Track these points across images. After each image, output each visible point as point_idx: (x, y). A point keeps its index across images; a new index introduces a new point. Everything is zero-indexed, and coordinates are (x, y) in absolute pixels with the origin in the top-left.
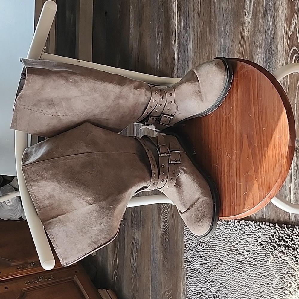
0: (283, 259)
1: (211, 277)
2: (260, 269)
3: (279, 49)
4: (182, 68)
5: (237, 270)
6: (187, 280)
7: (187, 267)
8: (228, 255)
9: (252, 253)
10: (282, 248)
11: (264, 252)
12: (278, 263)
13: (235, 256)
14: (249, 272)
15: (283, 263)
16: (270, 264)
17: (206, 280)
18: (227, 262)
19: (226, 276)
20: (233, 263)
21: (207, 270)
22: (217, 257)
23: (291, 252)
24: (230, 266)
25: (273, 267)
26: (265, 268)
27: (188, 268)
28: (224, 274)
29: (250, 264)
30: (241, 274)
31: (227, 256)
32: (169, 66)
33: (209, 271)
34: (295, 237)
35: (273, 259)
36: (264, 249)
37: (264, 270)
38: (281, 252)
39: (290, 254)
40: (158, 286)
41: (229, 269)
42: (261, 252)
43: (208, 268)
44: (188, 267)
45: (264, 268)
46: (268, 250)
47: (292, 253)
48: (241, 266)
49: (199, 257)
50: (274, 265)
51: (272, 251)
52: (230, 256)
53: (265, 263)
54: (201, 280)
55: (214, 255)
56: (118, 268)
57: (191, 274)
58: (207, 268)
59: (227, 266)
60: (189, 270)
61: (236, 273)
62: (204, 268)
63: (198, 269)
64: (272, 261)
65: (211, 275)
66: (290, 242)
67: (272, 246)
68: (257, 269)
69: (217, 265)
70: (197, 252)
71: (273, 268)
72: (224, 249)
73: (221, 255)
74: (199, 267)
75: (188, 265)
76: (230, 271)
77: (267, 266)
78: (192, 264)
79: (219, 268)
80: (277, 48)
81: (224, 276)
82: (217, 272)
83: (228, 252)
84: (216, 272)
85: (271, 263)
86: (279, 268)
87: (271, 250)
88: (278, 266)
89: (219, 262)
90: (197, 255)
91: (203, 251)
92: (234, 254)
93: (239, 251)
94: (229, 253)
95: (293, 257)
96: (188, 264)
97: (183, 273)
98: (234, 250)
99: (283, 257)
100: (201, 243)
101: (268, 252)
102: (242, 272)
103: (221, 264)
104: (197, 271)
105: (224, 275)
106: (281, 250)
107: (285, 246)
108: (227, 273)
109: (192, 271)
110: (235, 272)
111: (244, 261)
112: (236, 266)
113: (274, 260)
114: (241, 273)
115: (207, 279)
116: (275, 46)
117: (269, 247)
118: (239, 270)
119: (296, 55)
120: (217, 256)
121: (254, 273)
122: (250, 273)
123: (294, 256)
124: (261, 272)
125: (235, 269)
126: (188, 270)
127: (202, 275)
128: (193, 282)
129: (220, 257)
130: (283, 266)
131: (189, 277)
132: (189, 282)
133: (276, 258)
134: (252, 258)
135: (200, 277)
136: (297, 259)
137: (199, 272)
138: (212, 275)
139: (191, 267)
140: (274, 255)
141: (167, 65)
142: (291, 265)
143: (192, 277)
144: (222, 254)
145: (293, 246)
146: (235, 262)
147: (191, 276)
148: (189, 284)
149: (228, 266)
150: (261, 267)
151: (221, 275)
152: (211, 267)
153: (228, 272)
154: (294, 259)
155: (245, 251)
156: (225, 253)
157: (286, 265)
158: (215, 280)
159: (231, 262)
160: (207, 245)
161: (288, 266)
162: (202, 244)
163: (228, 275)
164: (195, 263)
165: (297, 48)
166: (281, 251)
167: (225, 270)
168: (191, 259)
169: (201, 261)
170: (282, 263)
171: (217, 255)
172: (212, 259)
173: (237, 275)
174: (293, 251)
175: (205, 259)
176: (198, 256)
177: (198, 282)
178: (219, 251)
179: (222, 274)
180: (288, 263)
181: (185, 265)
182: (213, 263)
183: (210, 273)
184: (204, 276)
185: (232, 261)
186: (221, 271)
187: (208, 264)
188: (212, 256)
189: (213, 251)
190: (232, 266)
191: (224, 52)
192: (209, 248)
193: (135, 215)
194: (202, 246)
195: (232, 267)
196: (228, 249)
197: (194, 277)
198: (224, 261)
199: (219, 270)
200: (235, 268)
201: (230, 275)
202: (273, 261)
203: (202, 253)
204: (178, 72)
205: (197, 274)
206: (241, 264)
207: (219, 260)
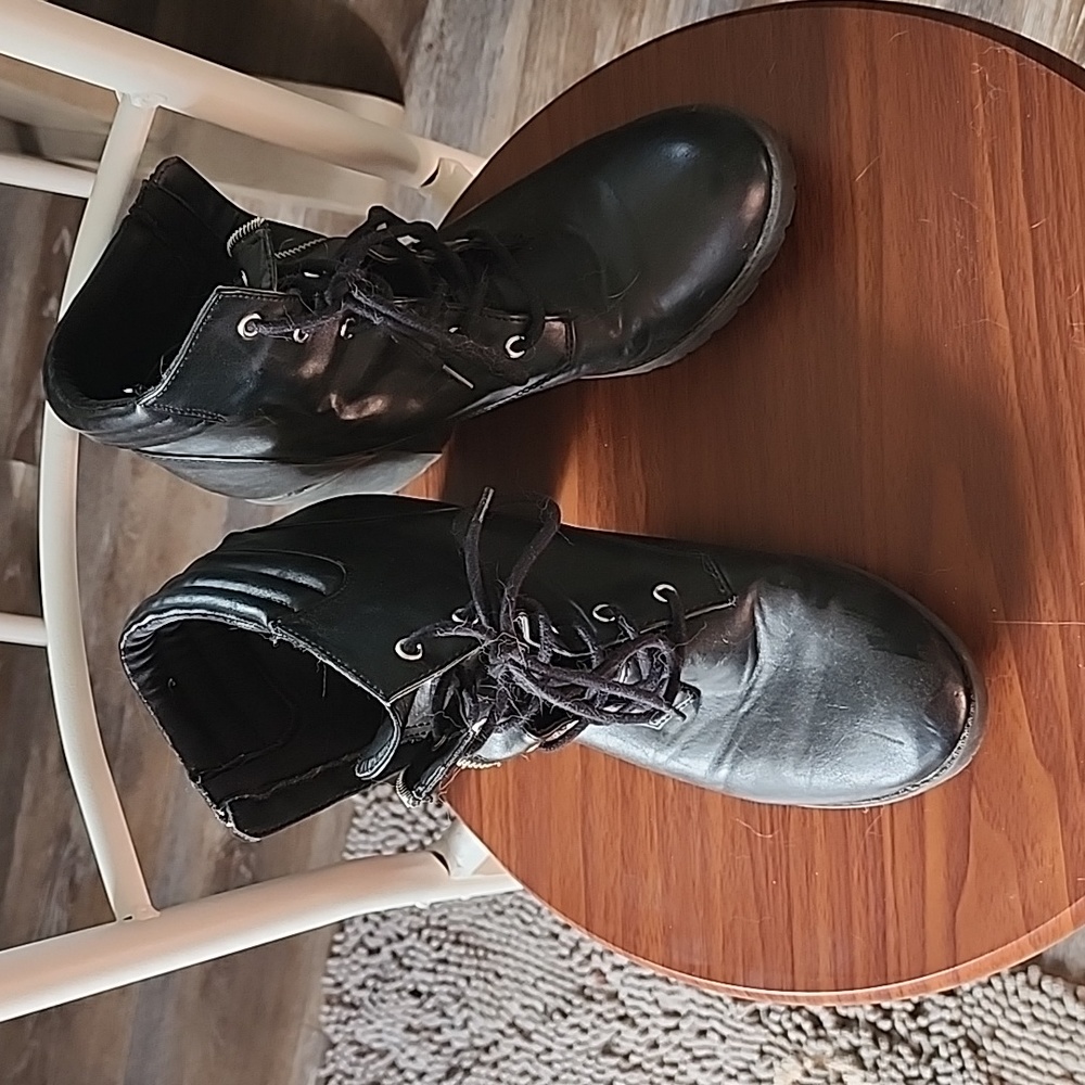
7: (332, 1027)
8: (565, 1015)
9: (690, 1030)
10: (859, 1037)
11: (759, 1035)
13: (599, 1022)
18: (549, 1044)
20: (583, 1058)
21: (438, 1062)
22: (502, 1013)
23: (902, 1067)
24: (567, 1065)
27: (341, 1036)
31: (557, 1016)
33: (445, 1067)
34: (940, 1000)
35: (797, 1076)
36: (760, 1022)
38: (849, 1052)
39: (893, 1073)
41: (555, 1079)
42: (738, 1031)
43: (445, 1051)
44: (336, 1032)
46: (777, 1029)
47: (908, 1074)
49: (404, 994)
51: (803, 1038)
52: (572, 1020)
55: (486, 998)
57: (350, 1063)
58: (438, 1052)
59: (549, 1064)
60: (343, 1045)
62: (425, 1049)
63: (391, 1047)
66: (904, 1015)
67: (806, 1019)
69: (492, 1049)
70: (401, 965)
72: (549, 978)
73: (524, 1007)
74: (397, 1041)
75: (338, 1021)
78: (361, 1021)
79: (502, 1065)
83: (564, 998)
87: (793, 1035)
89: (511, 1037)
90: (399, 984)
91: (434, 971)
92: (592, 1016)
93: (623, 1003)
94: (570, 1002)
96: (340, 1014)
97: (305, 1047)
98: (598, 996)
100: (428, 926)
101: (782, 1041)
103: (517, 1049)
104: (381, 1056)
106: (850, 1043)
107: (877, 1034)
109: (355, 1048)
111: (641, 1055)
112: (598, 1071)
117: (790, 1019)
120: (503, 1007)
126: (337, 1045)
129: (515, 1008)
133: (817, 1076)
134: (688, 1050)
137: (393, 1065)
139: (353, 1033)
140: (808, 1064)
144: (527, 1001)
145: (918, 1038)
146: (593, 1053)
149: (555, 1065)
152: (458, 1052)
155: (659, 1012)
156: (548, 999)
159: (570, 1047)
160: (457, 943)
162: (435, 933)
164: (378, 1016)
166: (846, 1047)
168: (364, 994)
169: (414, 1016)
171: (505, 1003)
172: (473, 1014)
174: (912, 1060)
175: (434, 1009)
176: (404, 989)
178: (516, 985)
181: (323, 1019)
182: (477, 1032)
185: (580, 1043)
187: (448, 1034)
188: (479, 1000)
189: (486, 980)
190: (577, 1068)
192: (466, 962)
194: (435, 944)
195: (574, 1073)
196: (569, 985)
198: (534, 1036)
203: (430, 978)
204: (442, 36)
205: (380, 1068)
206: (624, 1071)
207: (512, 1025)
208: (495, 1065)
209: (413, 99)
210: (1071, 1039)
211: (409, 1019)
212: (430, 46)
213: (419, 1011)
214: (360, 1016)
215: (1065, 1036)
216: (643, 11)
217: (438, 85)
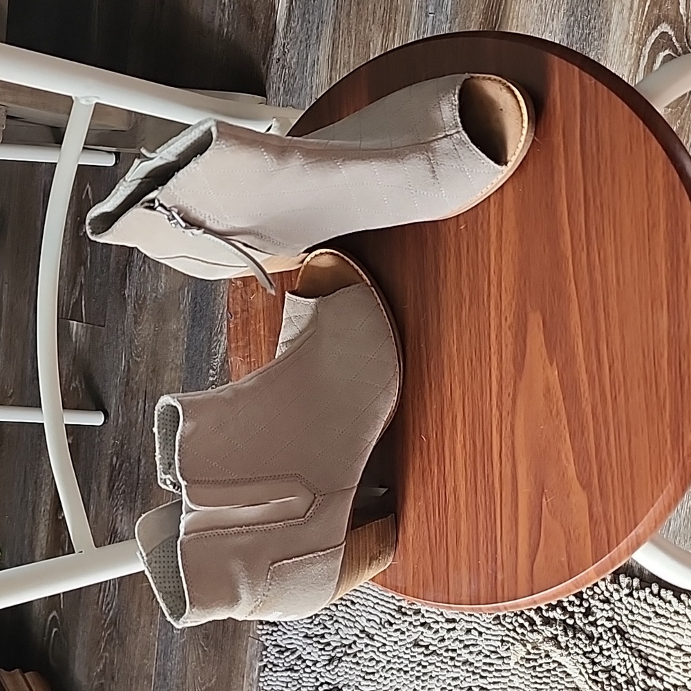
0: (554, 661)
1: (333, 678)
2: (482, 677)
3: (613, 27)
4: (299, 43)
5: (412, 669)
6: (262, 675)
7: (264, 637)
8: (391, 624)
9: (461, 629)
10: (556, 629)
11: (500, 631)
12: (538, 669)
13: (411, 628)
14: (448, 681)
15: (553, 673)
16: (514, 669)
17: (318, 684)
18: (384, 641)
19: (379, 681)
20: (403, 649)
21: (323, 655)
22: (357, 625)
23: (582, 646)
24: (395, 654)
25: (521, 678)
26: (498, 677)
27: (269, 642)
28: (373, 673)
29: (452, 659)
30: (423, 681)
31: (386, 625)
32: (260, 31)
33: (328, 658)
34: (600, 605)
35: (523, 654)
36: (500, 623)
37: (494, 683)
38: (552, 639)
39: (577, 650)
40: (174, 673)
41: (389, 662)
42: (489, 629)
43: (327, 648)
44: (267, 639)
45: (495, 677)
46: (510, 627)
47: (585, 650)
48: (425, 659)
50: (524, 672)
51: (525, 632)
52: (395, 627)
53: (500, 662)
54: (304, 679)
55: (347, 616)
56: (62, 606)
57: (276, 658)
58: (323, 649)
59: (385, 653)
60: (271, 647)
61: (408, 676)
62: (316, 647)
63: (298, 648)
64: (521, 663)
65: (333, 670)
66: (581, 615)
67: (525, 620)
68: (473, 677)
69: (353, 646)
71: (521, 681)
72: (381, 603)
73: (369, 620)
74: (301, 643)
75: (267, 634)
76: (392, 668)
77: (504, 674)
78: (279, 633)
79: (359, 655)
80: (607, 20)
81: (373, 679)
82: (353, 666)
83: (390, 614)
84: (348, 666)
85: (517, 666)
86: (541, 684)
87: (520, 630)
88: (536, 676)
89: (363, 638)
92: (407, 624)
93: (423, 616)
94: (393, 617)
95: (586, 661)
96: (268, 630)
97: (251, 651)
98: (408, 613)
99: (556, 654)
101: (512, 634)
102: (426, 677)
103: (367, 645)
104: (293, 653)
105: (371, 677)
106: (552, 633)
107: (566, 627)
108: (381, 673)
109: (278, 649)
110: (406, 672)
111: (436, 645)
112: (412, 656)
113: (528, 660)
114: (422, 678)
115: (322, 680)
116: (602, 15)
117: (516, 621)
118: (417, 669)
119: (667, 52)
120: (357, 621)
121: (462, 686)
122: (449, 685)
123: (588, 658)
124: (485, 686)
125: (406, 666)
126: (268, 647)
127: (308, 666)
128: (278, 683)
129: (364, 623)
130: (553, 682)
131: (270, 666)
132: (266, 681)
133: (534, 654)
134: (461, 641)
135: (302, 671)
136: (596, 669)
137: (299, 658)
138: (336, 670)
139: (276, 640)
140: (529, 647)
141: (252, 25)
142: (575, 680)
143: (278, 669)
144: (371, 617)
145: (588, 629)
146: (409, 646)
147: (275, 665)
148: (268, 685)
149: (388, 653)
150: (484, 670)
151: (362, 675)
152: (335, 648)
153: (385, 670)
154: (589, 666)
155: (444, 620)
156: (381, 615)
157: (562, 678)
158: (344, 685)
159: (396, 642)
161: (568, 682)
163: (385, 678)
164: (289, 630)
165: (674, 30)
166: (550, 636)
167: (378, 662)
169: (309, 628)
170: (548, 671)
171: (357, 618)
172: (341, 626)
173: (411, 682)
174: (587, 642)
175: (320, 624)
177: (294, 686)
178: (363, 608)
179: (367, 673)
180: (568, 675)
181: (259, 632)
182: (344, 637)
183: (332, 667)
184: (313, 671)
185: (401, 640)
186: (366, 664)
188: (343, 617)
189: (346, 606)
190: (400, 655)
191: (435, 9)
193: (121, 465)
195: (399, 658)
196: (393, 607)
197: (283, 669)
198: (376, 637)
199: (360, 662)
200: (407, 662)
201: (391, 681)
202: (523, 662)
204: (284, 53)
205: (293, 660)
206: (426, 655)
207: (363, 631)
208: (355, 656)
209: (271, 93)
210: (678, 625)
211: (306, 631)
212: (279, 59)
213: (312, 626)
214: (279, 630)
215: (674, 624)
216: (395, 29)
217: (285, 82)
